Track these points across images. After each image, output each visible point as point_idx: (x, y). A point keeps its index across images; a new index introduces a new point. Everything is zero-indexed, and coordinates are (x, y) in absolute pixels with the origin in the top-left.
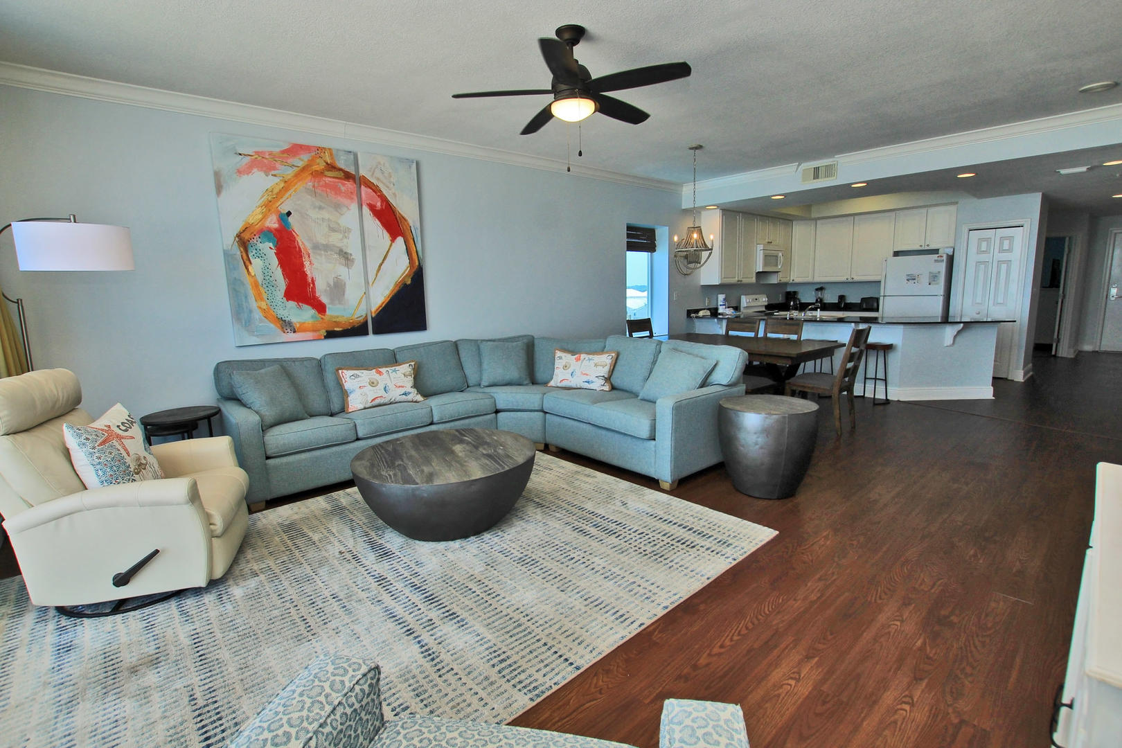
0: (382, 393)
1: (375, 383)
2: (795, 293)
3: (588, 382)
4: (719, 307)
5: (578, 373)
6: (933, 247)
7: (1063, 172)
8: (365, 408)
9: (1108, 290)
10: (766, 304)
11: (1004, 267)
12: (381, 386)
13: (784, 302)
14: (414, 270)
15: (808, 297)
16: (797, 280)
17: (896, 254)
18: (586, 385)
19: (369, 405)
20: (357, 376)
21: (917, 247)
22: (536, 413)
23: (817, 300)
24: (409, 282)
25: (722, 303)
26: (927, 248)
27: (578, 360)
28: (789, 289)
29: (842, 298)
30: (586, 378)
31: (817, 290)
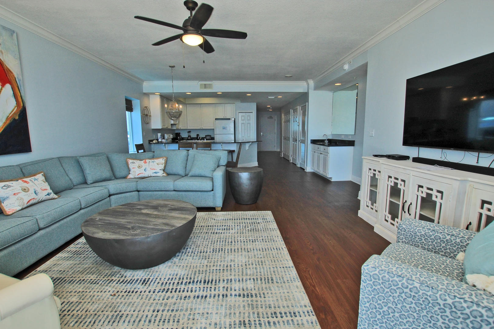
0: (34, 196)
1: (27, 189)
2: (180, 133)
3: (156, 173)
4: (159, 139)
5: (148, 169)
6: (228, 117)
7: (269, 97)
8: (22, 209)
9: (261, 134)
10: (172, 138)
11: (249, 125)
12: (32, 191)
13: (175, 137)
14: (20, 109)
15: (184, 135)
16: (182, 128)
17: (216, 119)
18: (155, 175)
19: (25, 206)
20: (9, 187)
21: (222, 117)
22: (134, 192)
23: (189, 136)
24: (17, 118)
25: (160, 137)
26: (225, 118)
27: (145, 162)
28: (176, 132)
29: (198, 135)
30: (154, 171)
31: (188, 132)
